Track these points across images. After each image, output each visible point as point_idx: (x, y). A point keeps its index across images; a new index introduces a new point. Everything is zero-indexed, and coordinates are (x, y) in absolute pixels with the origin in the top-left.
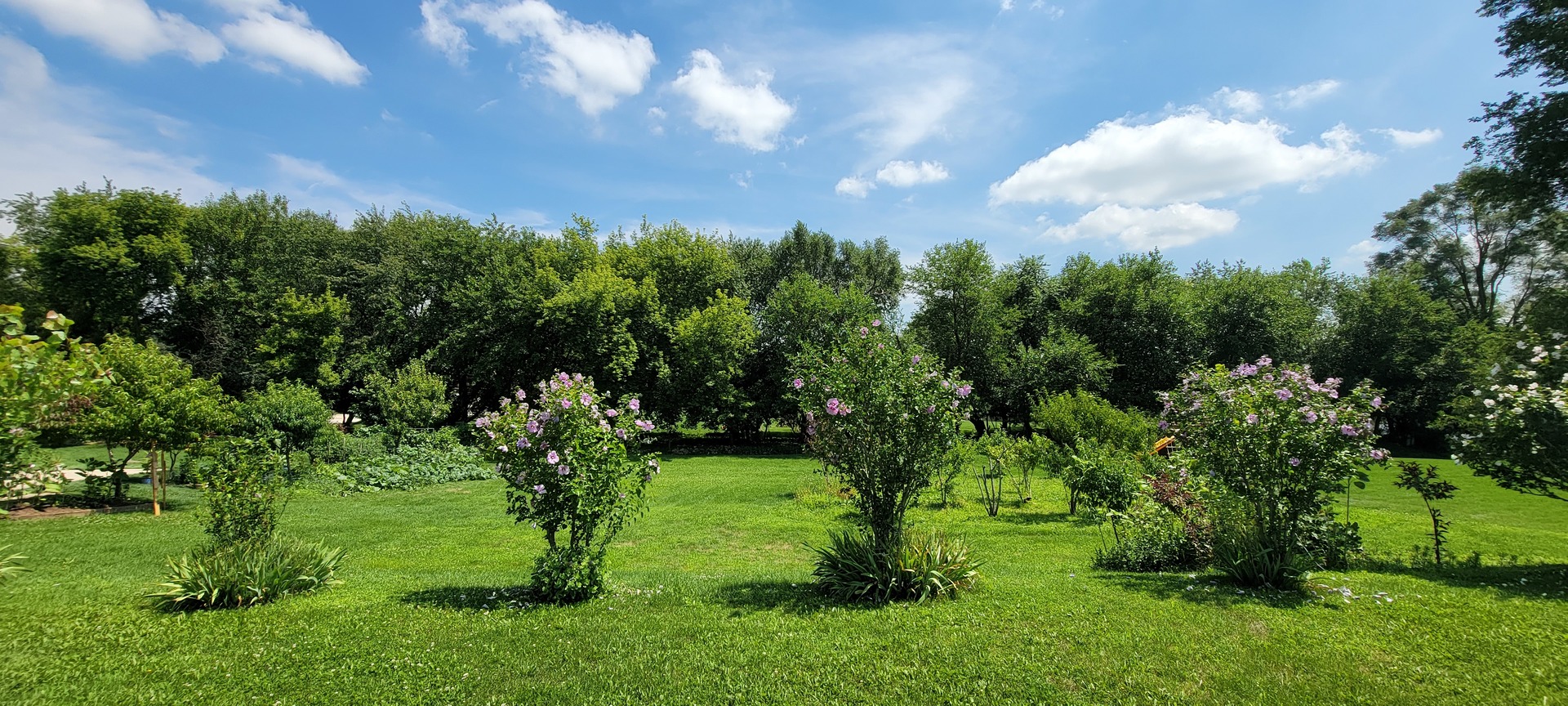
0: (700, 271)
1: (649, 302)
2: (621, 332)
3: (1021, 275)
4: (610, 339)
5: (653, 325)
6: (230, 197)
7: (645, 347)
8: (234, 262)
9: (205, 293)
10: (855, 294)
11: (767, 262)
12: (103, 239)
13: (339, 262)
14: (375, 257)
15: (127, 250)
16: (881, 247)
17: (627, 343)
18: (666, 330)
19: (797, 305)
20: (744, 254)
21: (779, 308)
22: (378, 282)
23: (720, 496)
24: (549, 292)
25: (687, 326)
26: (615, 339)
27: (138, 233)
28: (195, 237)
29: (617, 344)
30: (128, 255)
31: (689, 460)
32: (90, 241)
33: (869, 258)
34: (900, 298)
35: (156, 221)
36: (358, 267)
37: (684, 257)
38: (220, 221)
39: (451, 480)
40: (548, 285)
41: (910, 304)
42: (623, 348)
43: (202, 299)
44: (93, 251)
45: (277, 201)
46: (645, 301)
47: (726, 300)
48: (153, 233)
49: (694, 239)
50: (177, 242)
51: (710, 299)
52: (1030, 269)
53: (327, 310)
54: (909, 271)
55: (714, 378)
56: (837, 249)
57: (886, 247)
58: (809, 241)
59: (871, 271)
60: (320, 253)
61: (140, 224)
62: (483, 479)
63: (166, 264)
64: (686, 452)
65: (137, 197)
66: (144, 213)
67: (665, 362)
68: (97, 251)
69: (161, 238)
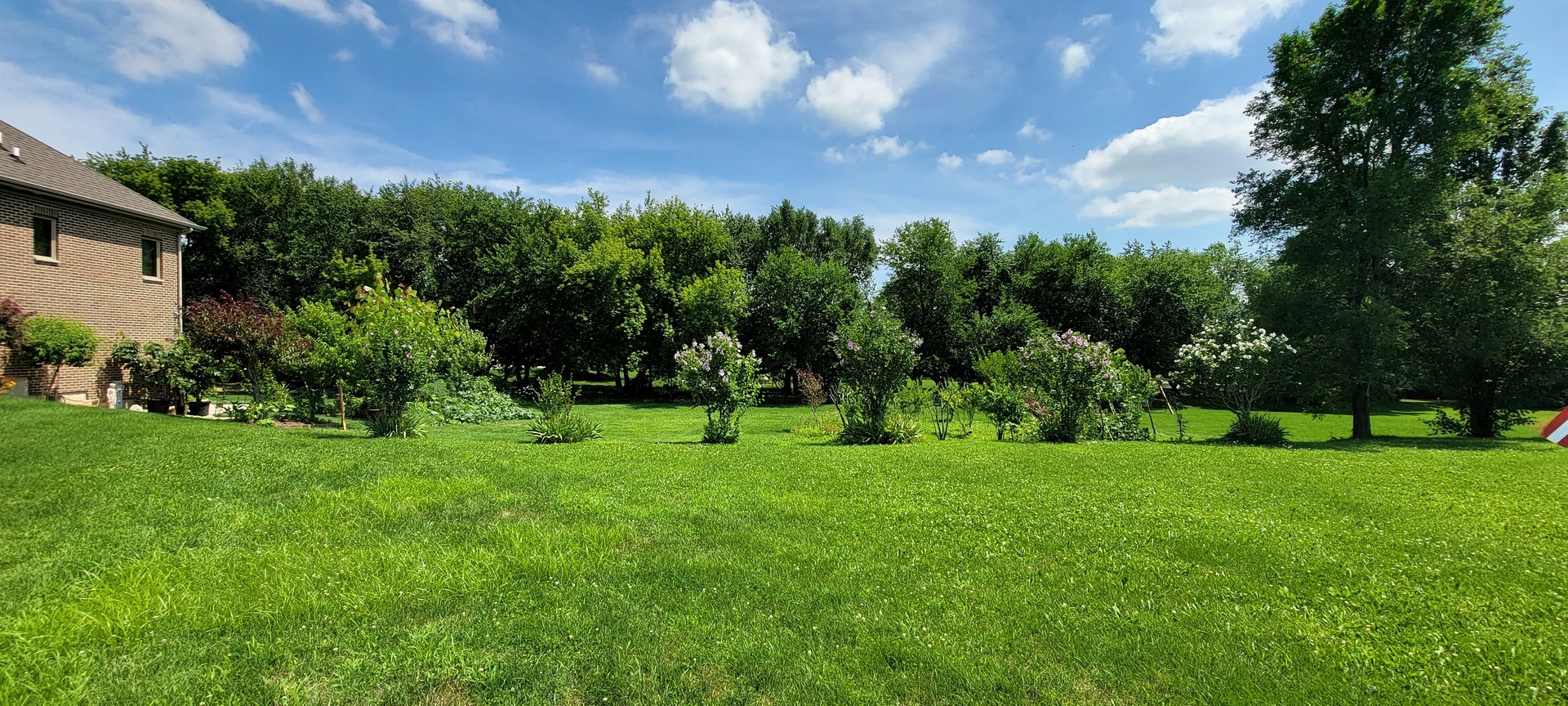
0: (698, 242)
1: (656, 270)
2: (632, 297)
3: (980, 251)
4: (622, 302)
5: (658, 291)
6: (260, 164)
7: (651, 309)
8: (270, 226)
9: (247, 254)
10: (833, 266)
11: (757, 235)
13: (374, 228)
14: (407, 225)
16: (858, 224)
17: (636, 306)
18: (670, 294)
19: (783, 277)
20: (737, 227)
21: (768, 277)
22: (410, 248)
24: (569, 260)
25: (690, 292)
26: (627, 302)
27: (186, 199)
28: (235, 202)
29: (628, 307)
33: (847, 234)
34: (873, 269)
35: (202, 188)
36: (392, 233)
37: (683, 229)
40: (568, 254)
41: (881, 276)
42: (633, 311)
43: (244, 259)
45: (305, 168)
46: (652, 269)
47: (724, 270)
48: (200, 199)
49: (692, 214)
50: (221, 208)
51: (710, 269)
52: (987, 245)
53: (371, 270)
54: (882, 245)
56: (820, 225)
57: (863, 224)
58: (794, 217)
59: (849, 244)
60: (356, 220)
61: (188, 190)
62: (529, 418)
63: (213, 228)
66: (190, 179)
67: (670, 323)
69: (208, 204)
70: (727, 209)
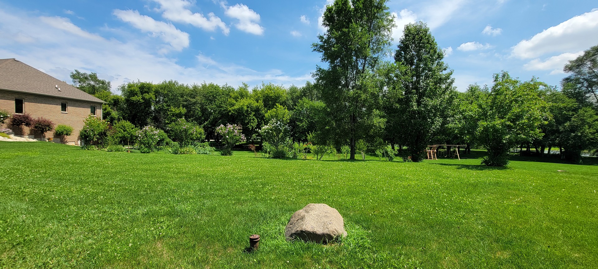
2: (252, 116)
4: (248, 118)
6: (164, 82)
7: (259, 120)
9: (159, 107)
11: (298, 94)
12: (136, 95)
13: (186, 98)
14: (194, 98)
15: (142, 98)
17: (254, 119)
22: (195, 103)
24: (233, 105)
25: (268, 114)
27: (144, 93)
28: (157, 93)
29: (250, 120)
30: (142, 99)
32: (134, 96)
35: (148, 90)
36: (190, 99)
37: (272, 93)
38: (162, 88)
39: (199, 153)
40: (232, 103)
42: (252, 121)
43: (158, 109)
44: (134, 98)
45: (175, 82)
46: (259, 107)
47: (280, 106)
48: (147, 93)
49: (276, 88)
50: (152, 95)
51: (275, 106)
53: (181, 112)
60: (182, 97)
61: (144, 91)
63: (150, 101)
65: (143, 84)
66: (145, 88)
68: (135, 98)
69: (149, 94)
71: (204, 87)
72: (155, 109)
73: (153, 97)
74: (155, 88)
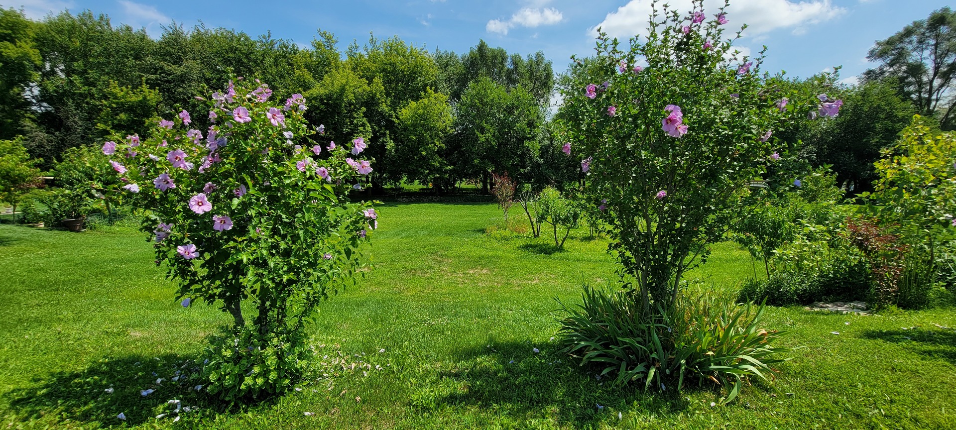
0: (413, 75)
1: (378, 96)
2: (360, 117)
4: (352, 122)
5: (381, 113)
6: (65, 14)
7: (376, 128)
8: (76, 64)
10: (522, 92)
11: (460, 69)
13: (151, 64)
14: (178, 61)
16: (539, 58)
17: (363, 125)
18: (391, 116)
19: (481, 101)
20: (445, 63)
21: (469, 102)
22: (183, 79)
23: (433, 231)
24: (307, 87)
25: (407, 112)
26: (355, 121)
28: (43, 44)
29: (357, 126)
31: (409, 206)
33: (531, 66)
34: (550, 97)
35: (10, 32)
36: (166, 68)
37: (402, 64)
38: (60, 32)
40: (304, 81)
41: (556, 102)
42: (361, 129)
43: (56, 91)
45: (101, 18)
46: (375, 95)
47: (433, 95)
48: (7, 40)
49: (409, 51)
50: (27, 48)
51: (422, 93)
53: (145, 98)
54: (558, 76)
55: (425, 149)
56: (509, 60)
57: (543, 59)
58: (489, 54)
59: (532, 76)
60: (137, 57)
63: (21, 65)
64: (407, 200)
67: (390, 138)
69: (15, 45)
70: (437, 50)
71: (198, 38)
72: (44, 90)
73: (35, 55)
74: (37, 31)
